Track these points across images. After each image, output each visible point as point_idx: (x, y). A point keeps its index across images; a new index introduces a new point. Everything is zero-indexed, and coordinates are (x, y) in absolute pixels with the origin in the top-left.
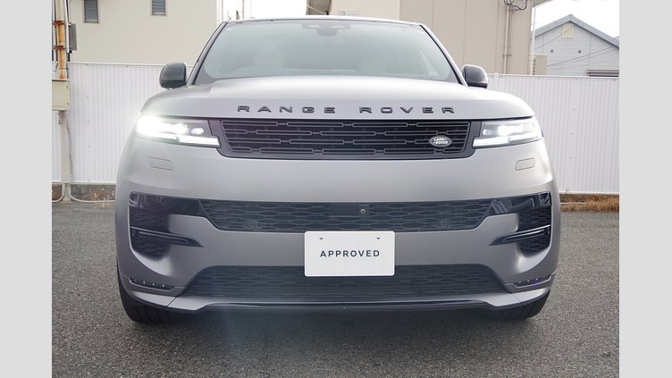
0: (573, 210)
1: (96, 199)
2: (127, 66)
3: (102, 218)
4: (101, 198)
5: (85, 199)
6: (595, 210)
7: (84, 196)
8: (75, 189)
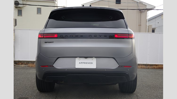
0: (148, 68)
1: (21, 65)
2: (30, 30)
3: (22, 69)
4: (22, 64)
5: (18, 65)
6: (154, 68)
7: (17, 64)
8: (15, 62)
